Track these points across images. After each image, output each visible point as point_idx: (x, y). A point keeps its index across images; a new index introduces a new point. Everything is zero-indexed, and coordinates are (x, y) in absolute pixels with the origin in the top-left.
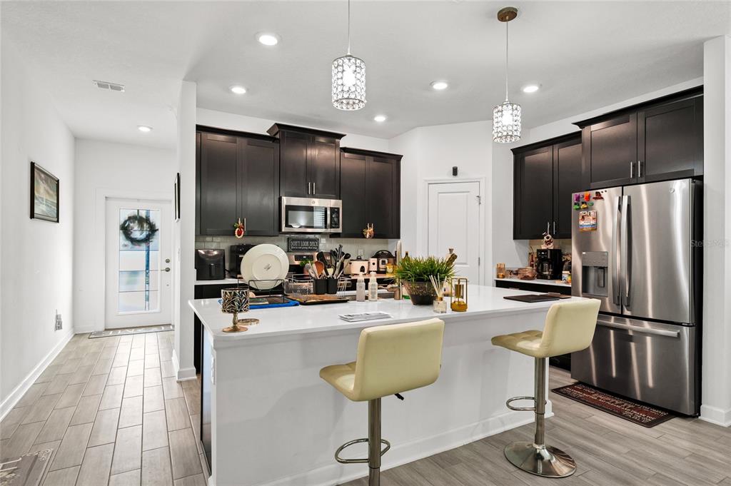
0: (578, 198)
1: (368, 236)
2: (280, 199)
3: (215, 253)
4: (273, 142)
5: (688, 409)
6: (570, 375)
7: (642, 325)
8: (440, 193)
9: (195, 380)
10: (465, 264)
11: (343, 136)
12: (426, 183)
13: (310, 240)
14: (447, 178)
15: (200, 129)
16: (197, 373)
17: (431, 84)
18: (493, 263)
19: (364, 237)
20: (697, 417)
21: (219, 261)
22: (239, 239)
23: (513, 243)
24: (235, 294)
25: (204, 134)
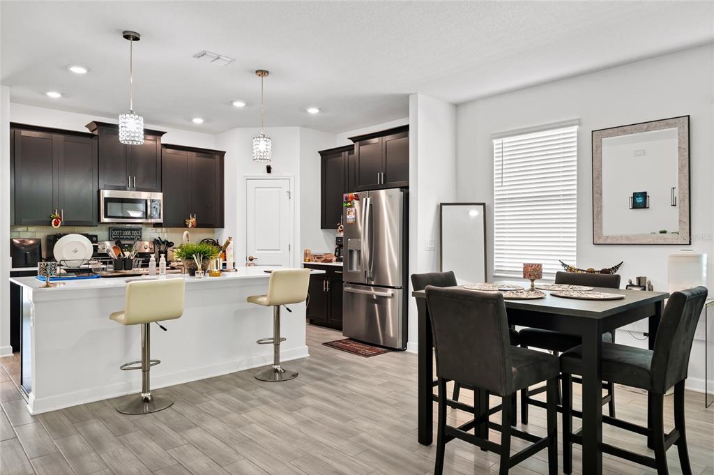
0: (347, 198)
1: (190, 225)
2: (99, 192)
3: (31, 242)
4: (91, 138)
5: (399, 345)
6: (342, 334)
7: (370, 289)
8: (256, 188)
9: (12, 357)
10: (278, 250)
11: (164, 133)
12: (245, 178)
13: (131, 230)
14: (262, 174)
15: (13, 125)
16: (14, 351)
17: (232, 102)
18: (301, 249)
19: (186, 226)
20: (404, 350)
21: (35, 249)
22: (56, 229)
23: (321, 232)
24: (47, 265)
25: (17, 131)
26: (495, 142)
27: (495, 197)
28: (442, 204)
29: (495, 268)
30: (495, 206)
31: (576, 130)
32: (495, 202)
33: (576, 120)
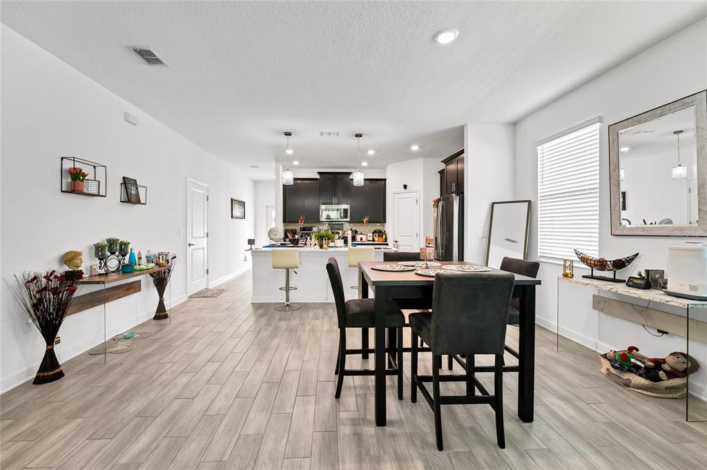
1: (364, 222)
8: (399, 198)
12: (393, 193)
14: (402, 190)
18: (423, 235)
19: (362, 223)
26: (539, 148)
27: (539, 195)
28: (493, 203)
29: (539, 254)
30: (539, 202)
31: (598, 127)
32: (539, 198)
33: (596, 118)
